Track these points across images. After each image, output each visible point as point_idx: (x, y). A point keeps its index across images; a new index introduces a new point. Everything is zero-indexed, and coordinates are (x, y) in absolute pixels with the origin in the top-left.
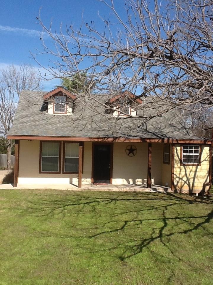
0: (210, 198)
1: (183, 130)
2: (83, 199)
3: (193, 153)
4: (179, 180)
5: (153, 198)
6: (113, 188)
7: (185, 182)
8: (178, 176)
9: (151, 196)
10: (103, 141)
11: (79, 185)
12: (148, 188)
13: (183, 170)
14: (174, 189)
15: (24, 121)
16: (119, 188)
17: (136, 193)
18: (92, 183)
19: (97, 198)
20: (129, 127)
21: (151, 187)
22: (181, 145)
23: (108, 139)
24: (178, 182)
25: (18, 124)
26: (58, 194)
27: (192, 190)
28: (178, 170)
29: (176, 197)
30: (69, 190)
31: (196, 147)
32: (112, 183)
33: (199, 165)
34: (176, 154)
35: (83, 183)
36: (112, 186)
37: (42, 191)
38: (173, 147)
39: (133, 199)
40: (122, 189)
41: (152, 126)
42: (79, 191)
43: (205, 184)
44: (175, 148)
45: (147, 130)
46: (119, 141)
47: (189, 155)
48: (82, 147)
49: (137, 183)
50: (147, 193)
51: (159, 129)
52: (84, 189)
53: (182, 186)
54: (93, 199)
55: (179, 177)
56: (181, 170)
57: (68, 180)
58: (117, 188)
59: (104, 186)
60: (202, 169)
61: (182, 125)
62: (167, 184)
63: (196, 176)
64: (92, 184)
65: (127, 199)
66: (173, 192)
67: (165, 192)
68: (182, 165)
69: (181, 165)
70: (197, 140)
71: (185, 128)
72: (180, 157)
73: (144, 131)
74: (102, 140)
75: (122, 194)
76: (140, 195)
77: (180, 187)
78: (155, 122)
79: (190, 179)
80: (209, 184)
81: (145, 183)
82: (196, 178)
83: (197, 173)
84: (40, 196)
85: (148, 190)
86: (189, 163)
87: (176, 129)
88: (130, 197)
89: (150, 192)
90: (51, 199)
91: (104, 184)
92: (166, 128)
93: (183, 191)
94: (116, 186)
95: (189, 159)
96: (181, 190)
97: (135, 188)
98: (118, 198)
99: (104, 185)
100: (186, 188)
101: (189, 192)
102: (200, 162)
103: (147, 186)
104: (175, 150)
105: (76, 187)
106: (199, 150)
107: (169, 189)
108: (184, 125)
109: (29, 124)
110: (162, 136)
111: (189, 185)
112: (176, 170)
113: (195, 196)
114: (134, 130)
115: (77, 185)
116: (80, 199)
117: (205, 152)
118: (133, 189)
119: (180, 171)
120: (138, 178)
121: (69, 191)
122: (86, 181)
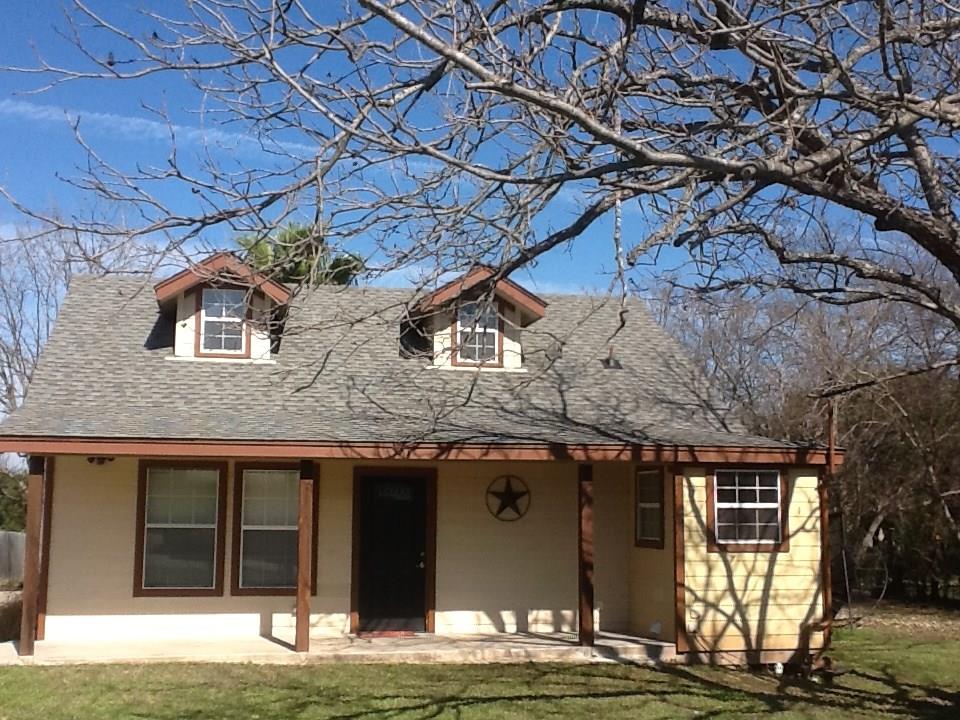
0: (836, 680)
1: (705, 414)
2: (315, 702)
3: (755, 501)
4: (706, 611)
5: (613, 690)
6: (439, 652)
7: (731, 620)
8: (700, 594)
9: (599, 680)
10: (397, 457)
11: (301, 643)
12: (584, 648)
13: (720, 567)
14: (688, 650)
15: (75, 384)
16: (466, 650)
17: (537, 670)
18: (351, 632)
19: (376, 698)
20: (496, 406)
21: (596, 642)
22: (708, 469)
23: (418, 451)
24: (700, 620)
25: (49, 396)
26: (205, 684)
27: (759, 649)
28: (701, 570)
29: (703, 681)
30: (254, 662)
31: (767, 479)
32: (433, 631)
33: (782, 549)
34: (688, 508)
35: (313, 633)
36: (437, 642)
37: (139, 671)
38: (677, 477)
39: (530, 697)
40: (475, 655)
41: (587, 403)
42: (298, 667)
43: (809, 626)
44: (685, 483)
45: (569, 416)
46: (462, 457)
47: (740, 509)
48: (311, 481)
49: (533, 629)
50: (584, 669)
51: (612, 412)
52: (321, 658)
53: (718, 637)
54: (359, 700)
55: (704, 601)
56: (710, 569)
57: (253, 620)
58: (457, 651)
59: (401, 642)
60: (792, 566)
61: (698, 396)
62: (655, 629)
63: (772, 593)
64: (353, 635)
65: (504, 698)
66: (683, 661)
67: (652, 663)
68: (716, 549)
69: (709, 550)
70: (770, 451)
71: (713, 410)
72: (704, 519)
73: (556, 419)
74: (392, 452)
75: (479, 673)
76: (553, 678)
77: (708, 639)
78: (597, 388)
79: (747, 605)
80: (825, 624)
81: (566, 628)
82: (771, 602)
83: (776, 582)
84: (125, 696)
85: (582, 655)
86: (742, 542)
87: (680, 411)
88: (514, 687)
89: (592, 664)
90: (175, 705)
91: (403, 633)
92: (638, 407)
93: (724, 654)
94: (453, 642)
95: (740, 527)
96: (713, 652)
97: (530, 649)
98: (464, 695)
99: (400, 637)
100: (733, 641)
101: (744, 658)
102: (786, 537)
103: (577, 640)
104: (686, 491)
105: (284, 648)
106: (779, 488)
107: (665, 649)
108: (706, 398)
109: (96, 397)
110: (628, 435)
111: (745, 631)
112: (694, 572)
113: (771, 673)
114: (517, 415)
115: (293, 643)
116: (300, 701)
117: (803, 495)
118: (523, 653)
119: (709, 576)
120: (538, 609)
121: (257, 665)
122: (330, 624)
